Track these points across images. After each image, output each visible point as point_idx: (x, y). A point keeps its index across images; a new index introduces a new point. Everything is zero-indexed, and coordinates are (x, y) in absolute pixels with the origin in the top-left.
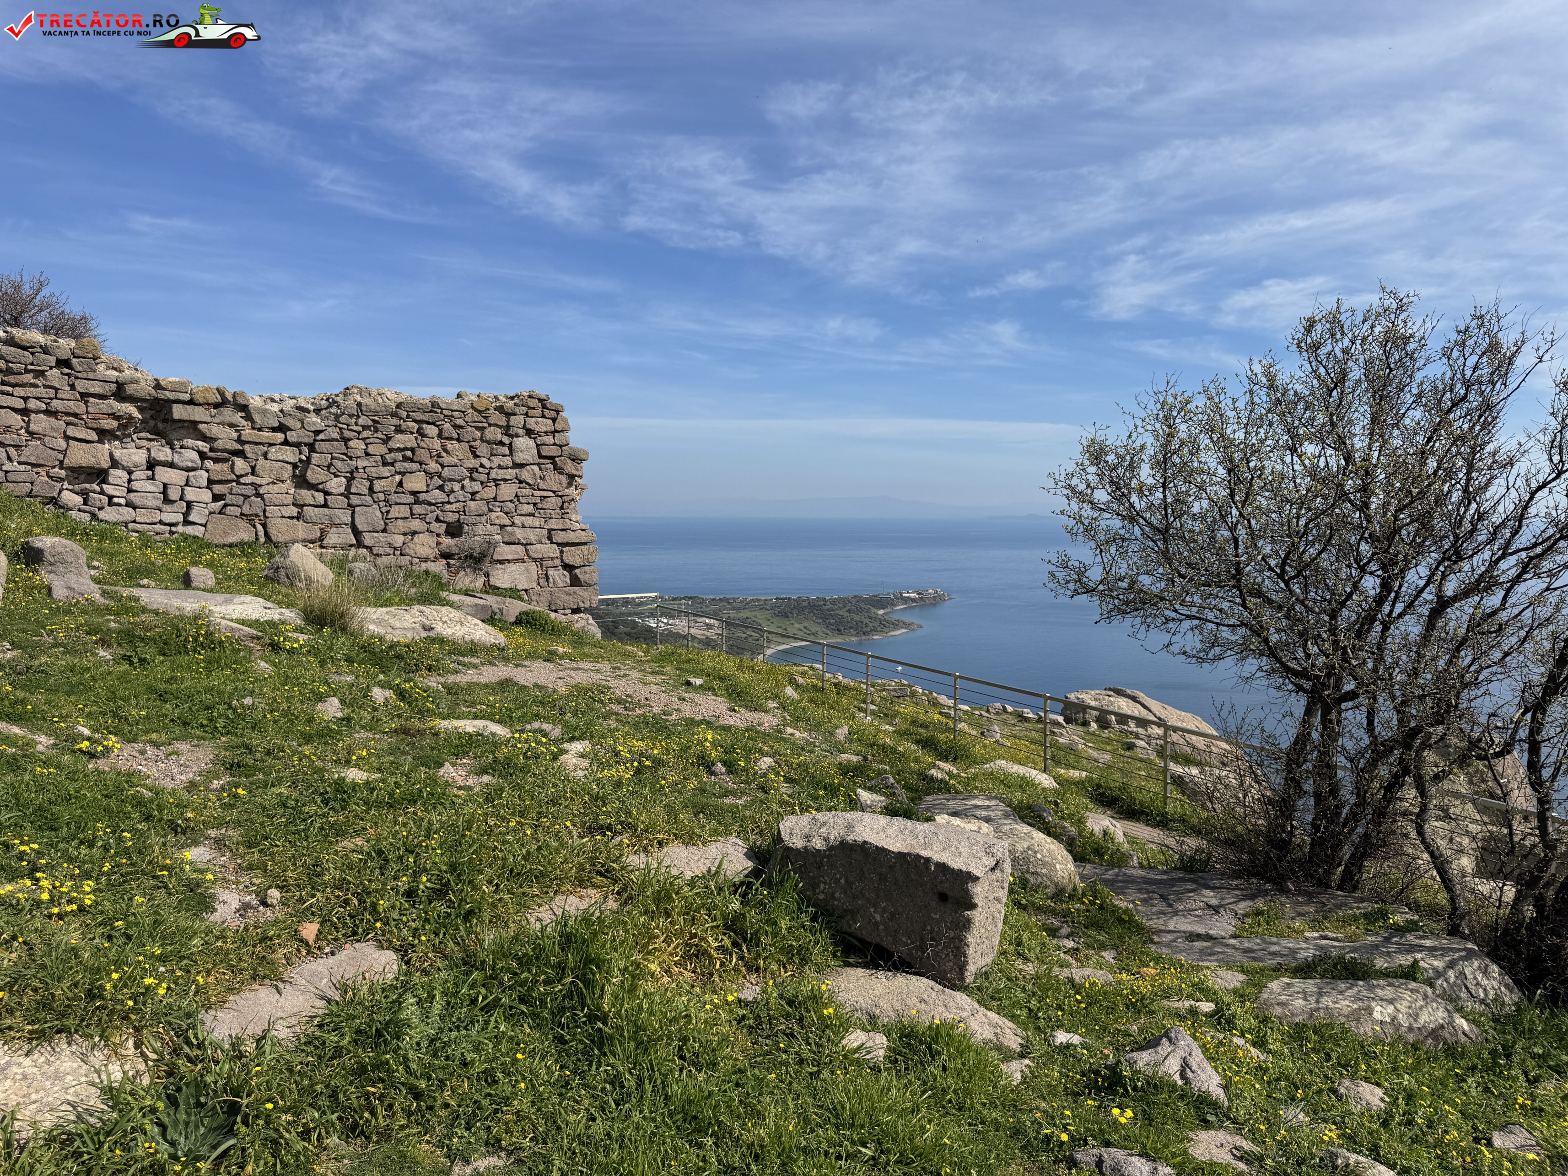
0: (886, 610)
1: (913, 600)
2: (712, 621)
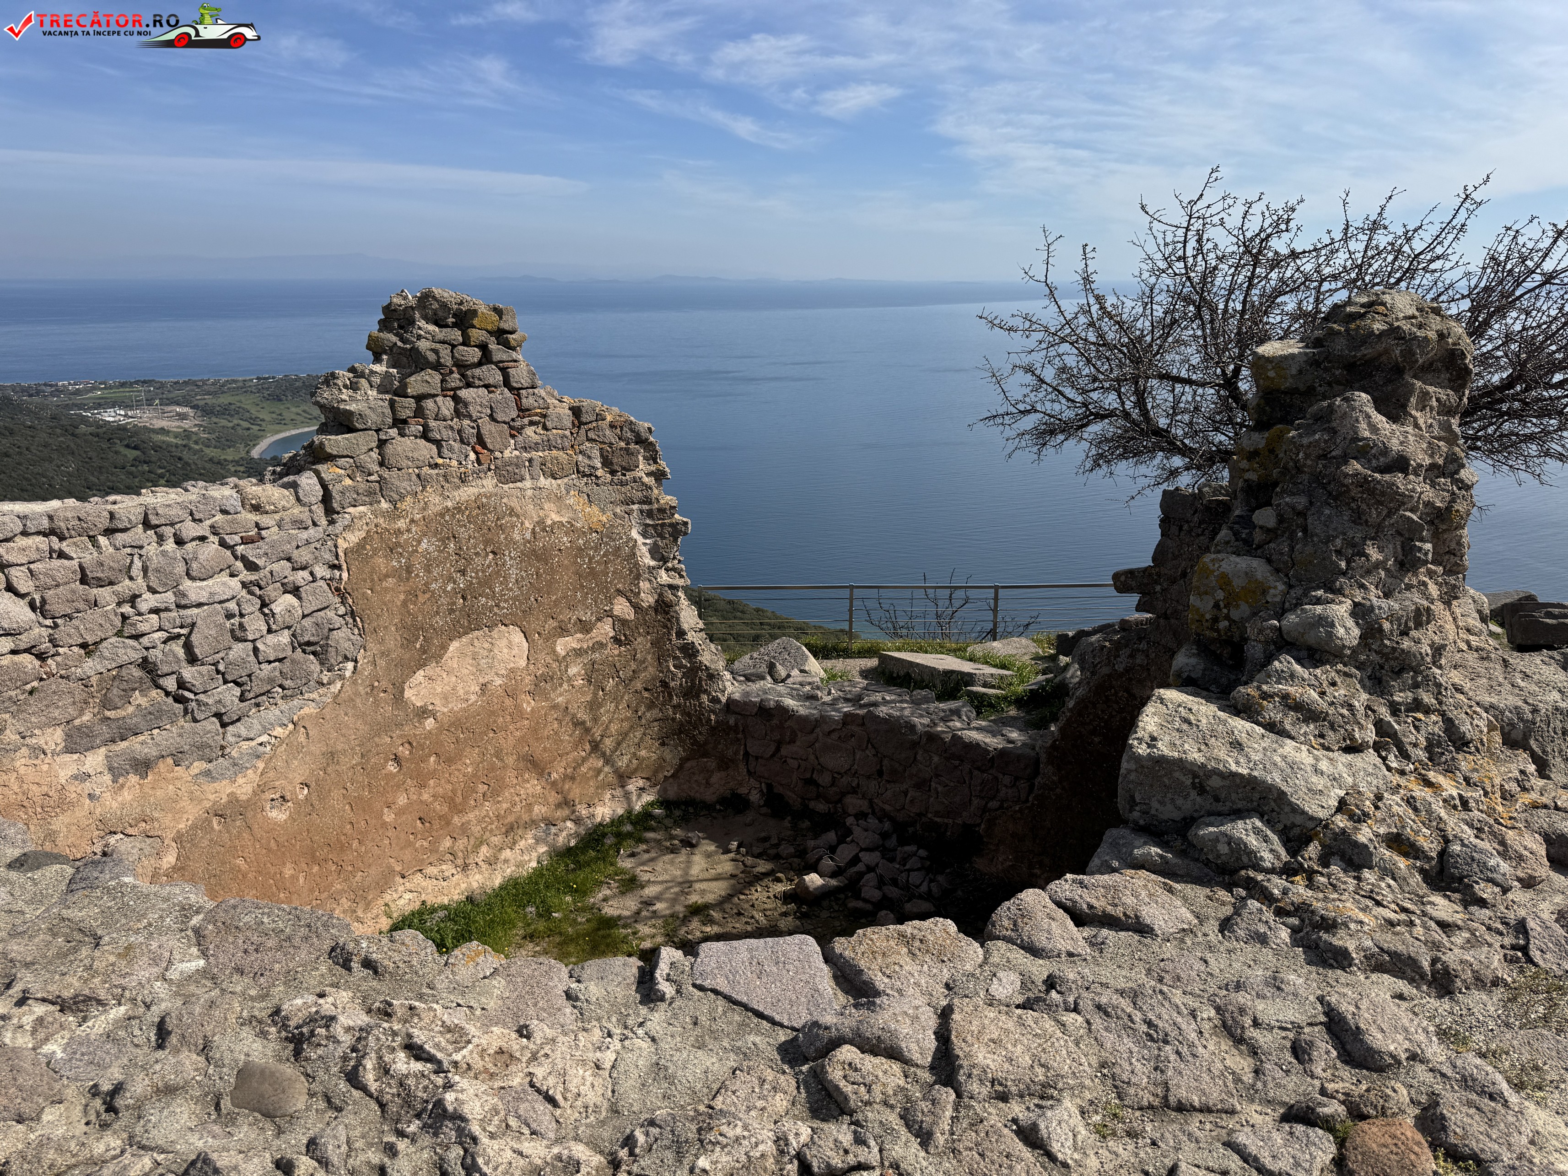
2: (185, 410)
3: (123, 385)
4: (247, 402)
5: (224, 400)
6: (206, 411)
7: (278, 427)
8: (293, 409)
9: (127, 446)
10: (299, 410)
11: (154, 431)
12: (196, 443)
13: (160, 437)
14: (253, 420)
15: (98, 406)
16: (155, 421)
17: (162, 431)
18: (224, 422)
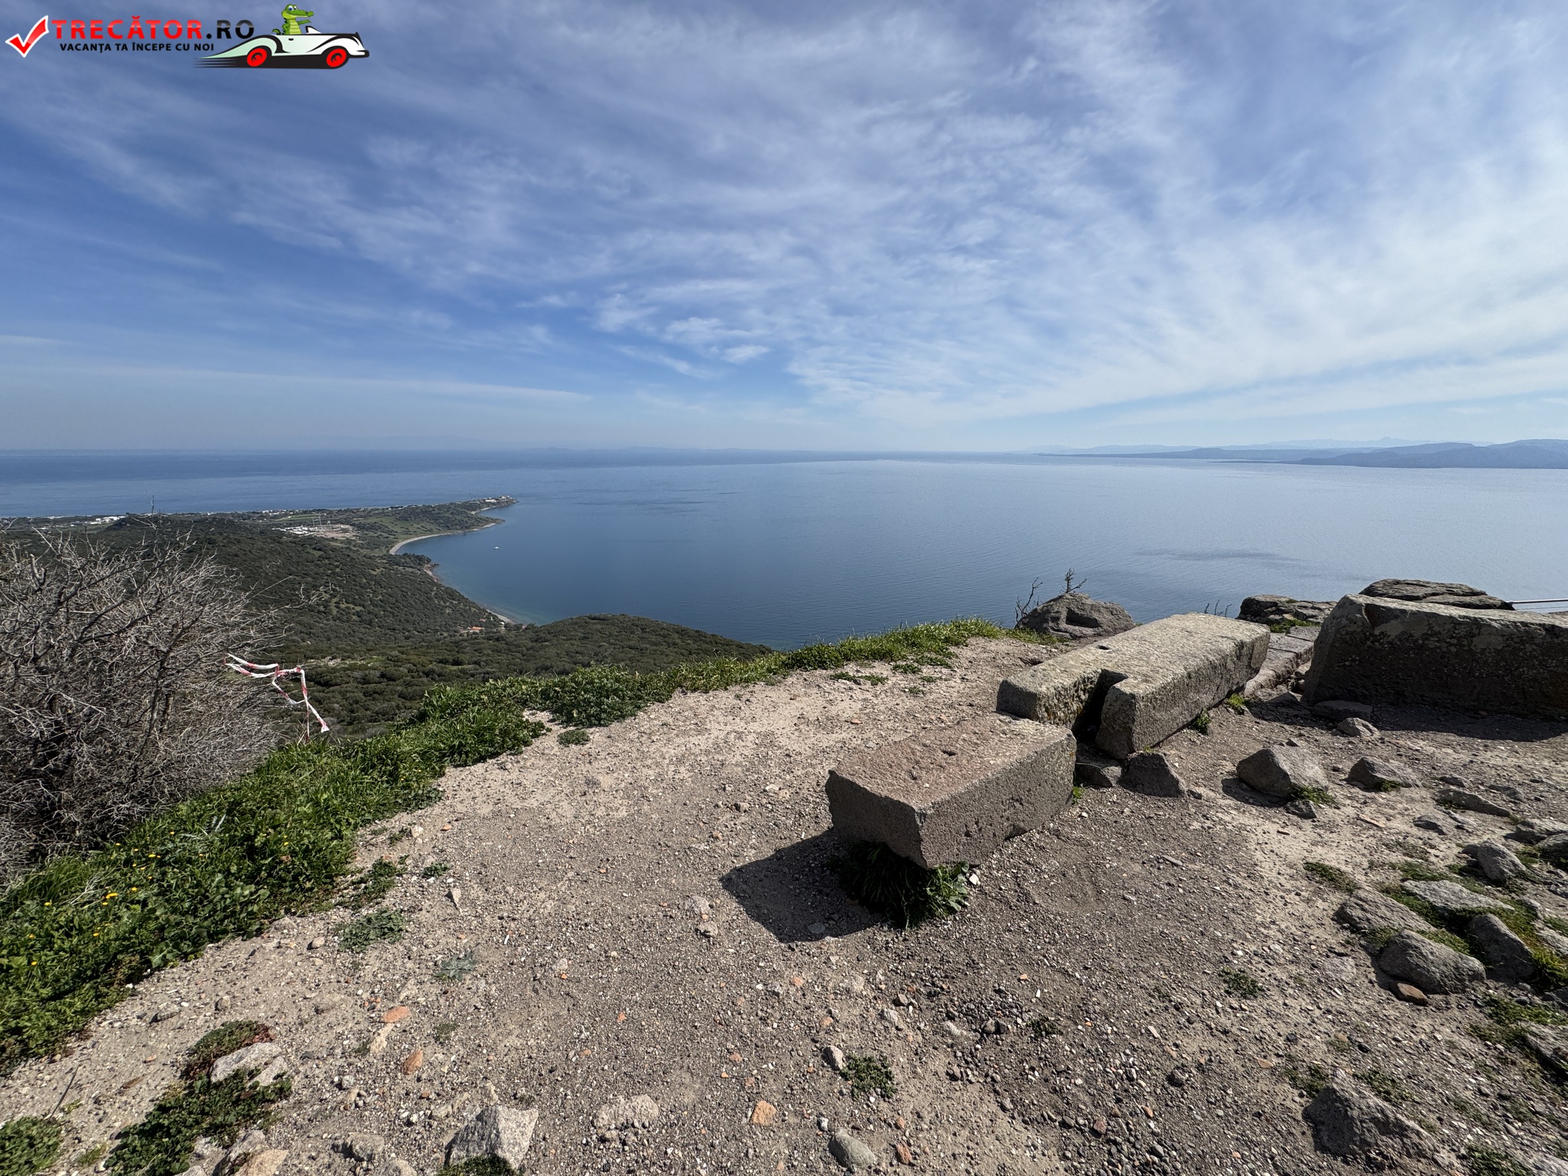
0: (478, 511)
1: (493, 504)
2: (347, 526)
3: (305, 512)
4: (386, 521)
5: (371, 520)
6: (360, 527)
7: (406, 536)
8: (416, 526)
9: (314, 549)
10: (419, 526)
11: (327, 539)
12: (355, 546)
13: (332, 543)
14: (390, 532)
15: (290, 525)
16: (328, 534)
17: (333, 539)
18: (372, 534)
